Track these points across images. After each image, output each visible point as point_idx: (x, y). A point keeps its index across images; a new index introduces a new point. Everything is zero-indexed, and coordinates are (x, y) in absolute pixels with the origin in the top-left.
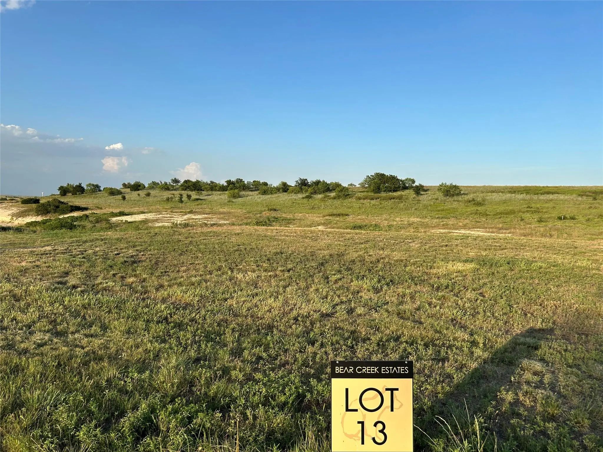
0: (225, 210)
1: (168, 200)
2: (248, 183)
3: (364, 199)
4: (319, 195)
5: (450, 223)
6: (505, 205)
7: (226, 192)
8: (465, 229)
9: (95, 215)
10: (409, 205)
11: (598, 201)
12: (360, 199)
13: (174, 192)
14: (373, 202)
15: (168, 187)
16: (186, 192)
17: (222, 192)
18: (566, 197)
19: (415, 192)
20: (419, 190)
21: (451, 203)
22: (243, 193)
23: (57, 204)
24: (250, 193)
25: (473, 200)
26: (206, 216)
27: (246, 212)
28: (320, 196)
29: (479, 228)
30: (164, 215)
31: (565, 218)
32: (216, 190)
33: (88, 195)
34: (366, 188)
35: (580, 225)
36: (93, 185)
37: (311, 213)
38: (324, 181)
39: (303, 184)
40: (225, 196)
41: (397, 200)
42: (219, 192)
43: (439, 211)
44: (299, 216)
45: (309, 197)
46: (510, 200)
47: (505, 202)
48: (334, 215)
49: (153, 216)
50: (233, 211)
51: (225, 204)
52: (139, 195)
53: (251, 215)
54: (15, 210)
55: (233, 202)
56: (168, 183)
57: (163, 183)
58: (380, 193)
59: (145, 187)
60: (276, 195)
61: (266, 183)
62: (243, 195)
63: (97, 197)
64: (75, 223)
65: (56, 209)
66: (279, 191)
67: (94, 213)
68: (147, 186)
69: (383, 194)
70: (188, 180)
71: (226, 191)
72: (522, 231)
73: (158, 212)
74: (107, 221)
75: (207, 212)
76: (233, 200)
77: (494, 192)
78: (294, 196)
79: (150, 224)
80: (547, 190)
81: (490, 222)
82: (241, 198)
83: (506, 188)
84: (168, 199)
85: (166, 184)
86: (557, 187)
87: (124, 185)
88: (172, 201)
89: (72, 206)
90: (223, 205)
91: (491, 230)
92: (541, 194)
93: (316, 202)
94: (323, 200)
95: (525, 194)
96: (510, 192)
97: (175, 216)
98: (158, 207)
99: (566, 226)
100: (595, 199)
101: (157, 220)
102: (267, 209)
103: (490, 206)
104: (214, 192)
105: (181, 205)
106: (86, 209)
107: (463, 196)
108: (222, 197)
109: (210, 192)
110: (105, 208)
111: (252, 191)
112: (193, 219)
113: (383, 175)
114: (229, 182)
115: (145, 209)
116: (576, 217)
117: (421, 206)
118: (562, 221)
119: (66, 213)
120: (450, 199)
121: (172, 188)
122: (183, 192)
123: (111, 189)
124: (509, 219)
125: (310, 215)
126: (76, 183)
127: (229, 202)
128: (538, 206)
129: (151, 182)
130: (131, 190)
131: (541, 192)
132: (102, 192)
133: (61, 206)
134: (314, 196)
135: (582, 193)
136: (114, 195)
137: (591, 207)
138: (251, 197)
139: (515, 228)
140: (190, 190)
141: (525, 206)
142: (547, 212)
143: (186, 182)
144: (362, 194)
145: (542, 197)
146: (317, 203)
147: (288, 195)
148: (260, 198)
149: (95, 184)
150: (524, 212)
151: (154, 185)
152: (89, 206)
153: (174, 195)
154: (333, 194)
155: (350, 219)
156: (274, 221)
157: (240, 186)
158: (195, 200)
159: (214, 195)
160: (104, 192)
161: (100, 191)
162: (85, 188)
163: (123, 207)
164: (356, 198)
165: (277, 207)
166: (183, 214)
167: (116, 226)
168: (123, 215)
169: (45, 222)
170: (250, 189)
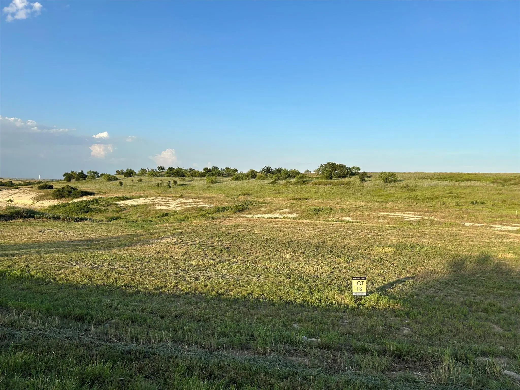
0: (208, 195)
2: (222, 170)
3: (319, 185)
5: (388, 206)
6: (433, 190)
7: (205, 178)
8: (399, 212)
9: (103, 199)
10: (355, 190)
11: (506, 187)
12: (316, 184)
13: (161, 178)
14: (327, 187)
15: (156, 174)
16: (172, 178)
17: (201, 178)
18: (481, 184)
19: (360, 179)
20: (364, 176)
21: (390, 189)
22: (218, 179)
23: (70, 190)
24: (225, 179)
25: (407, 186)
26: (194, 200)
27: (225, 197)
28: (283, 182)
29: (410, 211)
30: (160, 200)
31: (476, 203)
32: (195, 176)
33: (89, 181)
34: (320, 174)
35: (487, 208)
36: (93, 172)
37: (277, 197)
38: (285, 169)
39: (268, 171)
40: (204, 182)
41: (346, 186)
42: (199, 178)
43: (380, 196)
44: (268, 199)
45: (273, 183)
46: (437, 186)
47: (432, 188)
48: (296, 199)
49: (152, 200)
50: (214, 195)
51: (206, 189)
52: (133, 181)
53: (230, 199)
54: (35, 195)
55: (212, 187)
56: (155, 170)
57: (150, 170)
58: (332, 179)
59: (136, 174)
60: (247, 181)
61: (236, 169)
62: (219, 180)
63: (97, 182)
64: (90, 207)
65: (69, 194)
66: (248, 177)
67: (102, 198)
68: (137, 172)
69: (334, 181)
70: (172, 168)
72: (442, 214)
73: (154, 196)
74: (115, 204)
75: (194, 197)
77: (425, 179)
78: (261, 182)
79: (151, 207)
80: (466, 177)
81: (419, 206)
82: (218, 184)
83: (435, 174)
84: (158, 185)
85: (153, 171)
86: (475, 174)
87: (118, 172)
88: (161, 186)
89: (82, 192)
90: (204, 189)
91: (419, 213)
92: (462, 181)
93: (281, 187)
94: (284, 185)
95: (449, 181)
96: (438, 179)
97: (169, 201)
98: (151, 191)
99: (476, 210)
100: (503, 186)
101: (155, 204)
102: (241, 193)
103: (421, 192)
104: (195, 178)
105: (169, 190)
106: (93, 194)
107: (399, 182)
108: (202, 182)
109: (191, 178)
110: (108, 193)
112: (185, 203)
113: (334, 164)
114: (207, 170)
115: (141, 194)
116: (486, 202)
117: (365, 191)
118: (474, 205)
119: (78, 197)
120: (389, 185)
121: (158, 175)
122: (169, 178)
123: (108, 175)
124: (434, 204)
125: (277, 199)
126: (79, 171)
127: (209, 187)
128: (458, 191)
129: (140, 169)
130: (125, 176)
131: (462, 179)
132: (100, 178)
133: (73, 191)
134: (278, 182)
135: (494, 181)
136: (111, 181)
137: (499, 193)
138: (226, 182)
139: (436, 212)
140: (174, 176)
141: (447, 192)
142: (464, 197)
144: (317, 180)
145: (462, 184)
146: (282, 189)
147: (257, 181)
148: (233, 183)
149: (95, 171)
150: (446, 197)
151: (144, 172)
152: (94, 191)
153: (162, 180)
154: (293, 180)
155: (309, 202)
156: (249, 204)
157: (216, 173)
158: (180, 185)
159: (195, 181)
160: (102, 178)
161: (98, 177)
162: (86, 174)
163: (122, 192)
164: (313, 183)
165: (249, 191)
166: (175, 198)
167: (124, 209)
168: (126, 199)
169: (65, 205)
170: (224, 176)
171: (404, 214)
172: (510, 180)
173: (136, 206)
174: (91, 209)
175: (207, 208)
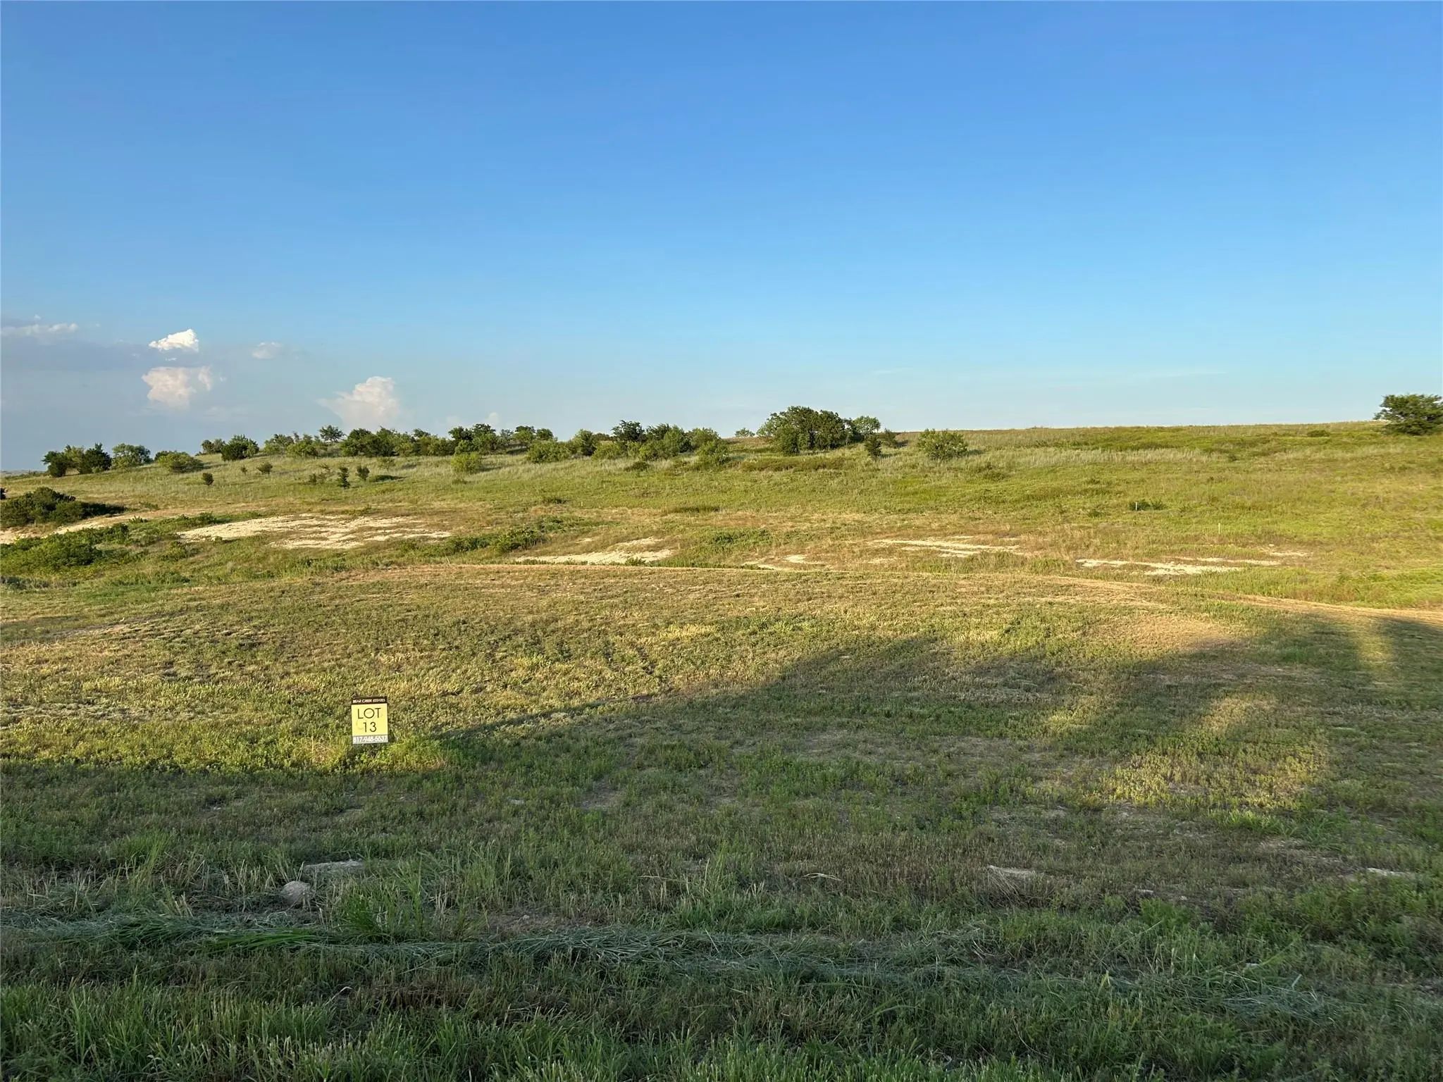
0: (446, 503)
1: (315, 481)
2: (503, 434)
3: (761, 469)
4: (664, 462)
5: (918, 522)
6: (1050, 476)
7: (451, 458)
8: (936, 536)
9: (143, 525)
10: (850, 482)
11: (1236, 464)
12: (751, 468)
13: (327, 461)
14: (777, 476)
15: (313, 449)
16: (356, 459)
17: (440, 459)
18: (1179, 456)
19: (870, 450)
20: (883, 444)
21: (946, 476)
22: (490, 459)
23: (49, 501)
24: (509, 459)
25: (989, 467)
26: (400, 519)
27: (491, 509)
28: (666, 464)
29: (967, 532)
30: (304, 522)
31: (1144, 506)
32: (427, 453)
33: (119, 473)
34: (770, 441)
35: (1162, 520)
36: (131, 449)
37: (639, 505)
38: (676, 428)
39: (632, 434)
40: (446, 468)
41: (829, 471)
42: (436, 459)
43: (908, 494)
44: (611, 513)
45: (640, 467)
46: (1066, 464)
47: (1053, 470)
48: (686, 510)
49: (280, 524)
50: (462, 505)
51: (447, 489)
52: (244, 470)
53: (503, 515)
55: (465, 483)
56: (313, 439)
57: (301, 437)
58: (796, 453)
59: (257, 450)
60: (567, 463)
61: (548, 431)
62: (492, 463)
63: (143, 478)
64: (98, 547)
65: (47, 514)
66: (574, 452)
67: (142, 521)
68: (262, 446)
69: (804, 457)
70: (361, 431)
71: (452, 454)
72: (1041, 539)
73: (292, 512)
74: (174, 538)
75: (403, 512)
76: (467, 479)
77: (1043, 445)
78: (608, 466)
79: (273, 544)
81: (998, 518)
82: (485, 473)
84: (313, 480)
85: (308, 440)
86: (1178, 429)
87: (207, 445)
88: (321, 484)
89: (85, 505)
90: (441, 490)
91: (983, 538)
92: (1133, 448)
93: (655, 478)
94: (671, 473)
95: (1101, 450)
96: (1077, 445)
97: (330, 524)
98: (292, 499)
99: (1134, 524)
100: (1233, 459)
101: (287, 535)
102: (540, 499)
103: (1018, 481)
104: (423, 459)
105: (343, 493)
106: (119, 510)
107: (969, 457)
108: (442, 470)
109: (413, 459)
110: (166, 507)
111: (512, 453)
112: (371, 528)
114: (460, 434)
115: (259, 506)
116: (1168, 504)
117: (874, 484)
118: (1136, 513)
119: (73, 522)
120: (942, 465)
121: (323, 451)
122: (350, 459)
123: (177, 456)
124: (1037, 512)
125: (635, 510)
126: (88, 446)
127: (456, 482)
128: (1114, 477)
129: (273, 437)
130: (225, 458)
132: (154, 465)
133: (60, 505)
134: (654, 463)
135: (1216, 446)
136: (183, 472)
137: (1213, 479)
138: (508, 469)
139: (1031, 533)
140: (365, 455)
141: (1087, 479)
142: (1120, 492)
143: (357, 434)
144: (759, 456)
145: (1132, 457)
146: (657, 482)
147: (594, 463)
148: (529, 470)
149: (136, 445)
150: (1075, 494)
151: (280, 444)
152: (127, 503)
153: (327, 468)
154: (694, 459)
155: (719, 517)
156: (551, 529)
157: (484, 443)
158: (377, 480)
159: (423, 466)
160: (159, 465)
161: (148, 461)
162: (112, 455)
163: (209, 502)
164: (744, 466)
165: (565, 492)
166: (347, 516)
167: (196, 551)
168: (210, 523)
169: (26, 546)
170: (508, 450)
171: (947, 541)
172: (1253, 444)
173: (230, 541)
174: (100, 552)
175: (431, 542)
